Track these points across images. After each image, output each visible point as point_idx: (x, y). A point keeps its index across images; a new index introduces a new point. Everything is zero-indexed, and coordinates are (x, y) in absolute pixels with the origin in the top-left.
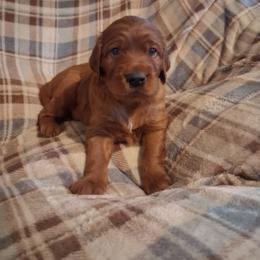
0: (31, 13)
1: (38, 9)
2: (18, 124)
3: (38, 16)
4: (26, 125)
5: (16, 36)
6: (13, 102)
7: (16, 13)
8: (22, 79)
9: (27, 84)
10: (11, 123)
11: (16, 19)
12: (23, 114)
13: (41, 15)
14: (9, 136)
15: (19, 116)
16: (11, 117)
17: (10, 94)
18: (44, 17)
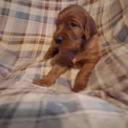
0: (56, 5)
1: (59, 3)
2: (39, 53)
3: (59, 6)
4: (42, 53)
5: (49, 16)
6: (39, 43)
7: (50, 6)
8: (47, 35)
9: (48, 37)
10: (36, 52)
11: (49, 8)
12: (42, 49)
13: (60, 5)
14: (34, 57)
15: (40, 50)
16: (37, 49)
17: (39, 40)
18: (61, 7)
